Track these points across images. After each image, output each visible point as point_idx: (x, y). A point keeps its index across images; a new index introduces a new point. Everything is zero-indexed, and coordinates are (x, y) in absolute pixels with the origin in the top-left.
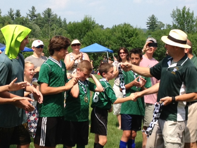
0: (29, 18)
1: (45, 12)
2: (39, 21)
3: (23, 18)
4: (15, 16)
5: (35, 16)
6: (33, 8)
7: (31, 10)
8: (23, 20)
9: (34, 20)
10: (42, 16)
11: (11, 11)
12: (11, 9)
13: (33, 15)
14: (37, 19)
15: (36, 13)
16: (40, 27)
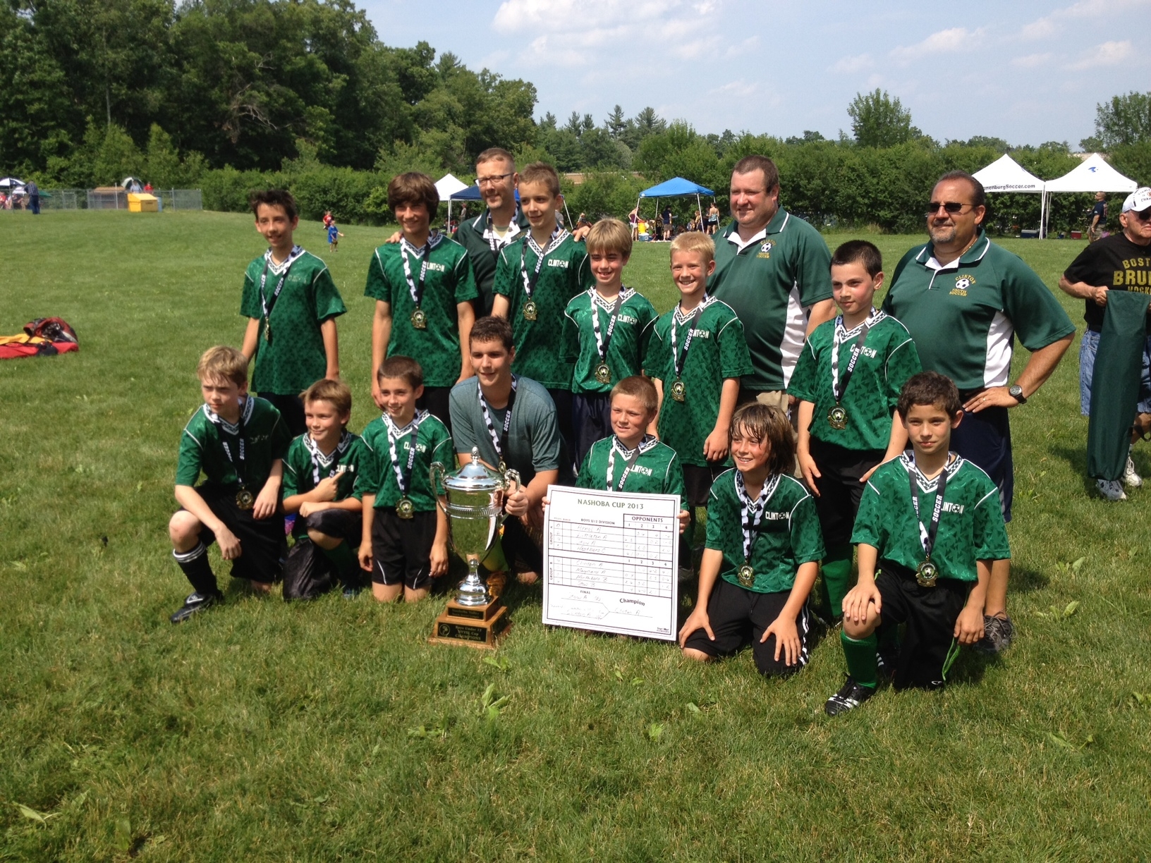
0: (611, 130)
1: (640, 115)
2: (630, 135)
3: (598, 130)
4: (581, 128)
5: (621, 125)
6: (618, 109)
7: (614, 113)
8: (598, 135)
9: (620, 134)
10: (637, 125)
11: (575, 117)
12: (574, 114)
13: (618, 124)
14: (626, 132)
15: (623, 119)
16: (631, 147)
